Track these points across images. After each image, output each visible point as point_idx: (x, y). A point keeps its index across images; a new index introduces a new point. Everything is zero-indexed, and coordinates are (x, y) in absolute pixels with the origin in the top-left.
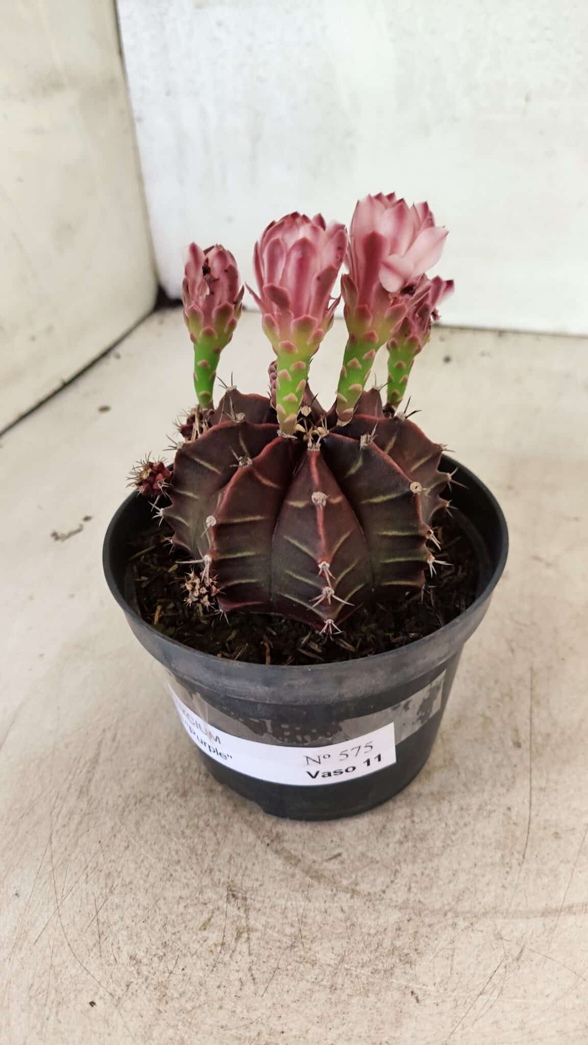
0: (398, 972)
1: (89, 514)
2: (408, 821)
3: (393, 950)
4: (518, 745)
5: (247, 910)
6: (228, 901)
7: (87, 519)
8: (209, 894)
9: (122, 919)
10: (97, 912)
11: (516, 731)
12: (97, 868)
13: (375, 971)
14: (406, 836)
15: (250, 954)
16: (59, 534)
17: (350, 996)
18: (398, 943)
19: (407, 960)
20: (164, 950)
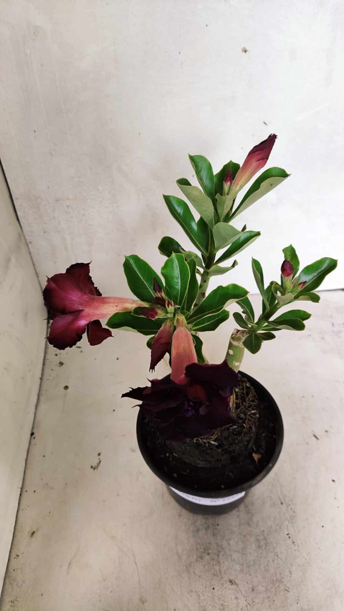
0: (281, 585)
1: (99, 452)
2: (265, 541)
3: (277, 580)
4: (282, 504)
5: (237, 585)
6: (231, 585)
7: (99, 454)
8: (225, 585)
9: (207, 603)
10: (200, 604)
11: (280, 499)
12: (191, 591)
13: (276, 588)
14: (266, 546)
15: (244, 597)
16: (94, 467)
17: (273, 597)
18: (277, 578)
19: (281, 581)
20: (223, 607)
